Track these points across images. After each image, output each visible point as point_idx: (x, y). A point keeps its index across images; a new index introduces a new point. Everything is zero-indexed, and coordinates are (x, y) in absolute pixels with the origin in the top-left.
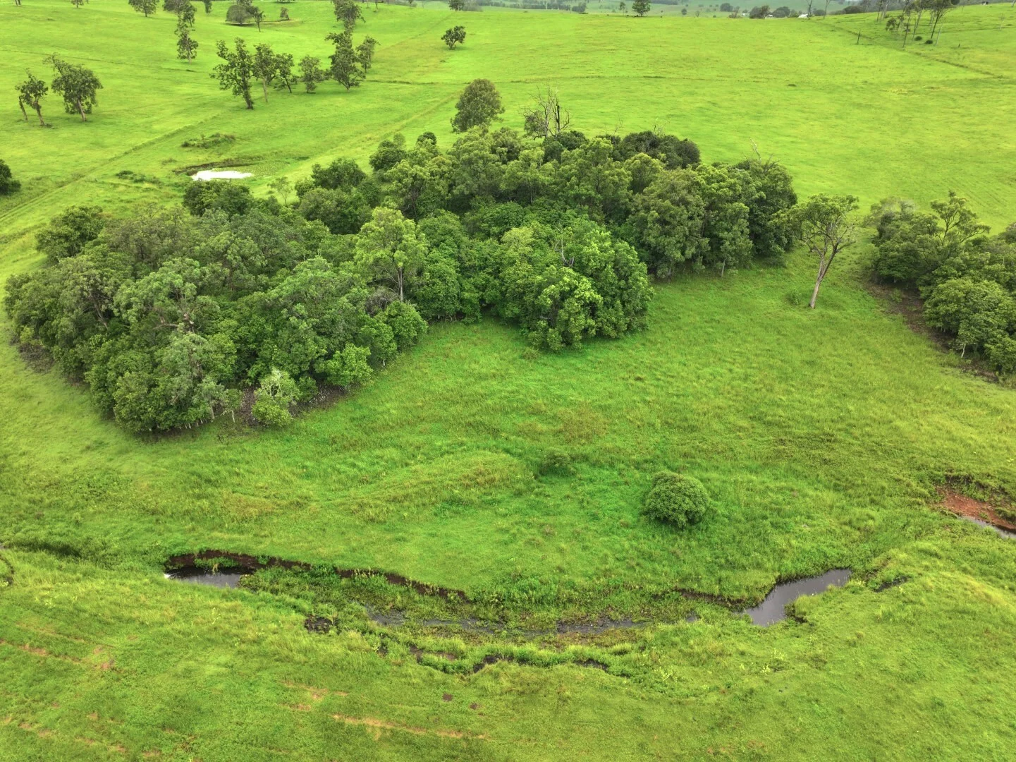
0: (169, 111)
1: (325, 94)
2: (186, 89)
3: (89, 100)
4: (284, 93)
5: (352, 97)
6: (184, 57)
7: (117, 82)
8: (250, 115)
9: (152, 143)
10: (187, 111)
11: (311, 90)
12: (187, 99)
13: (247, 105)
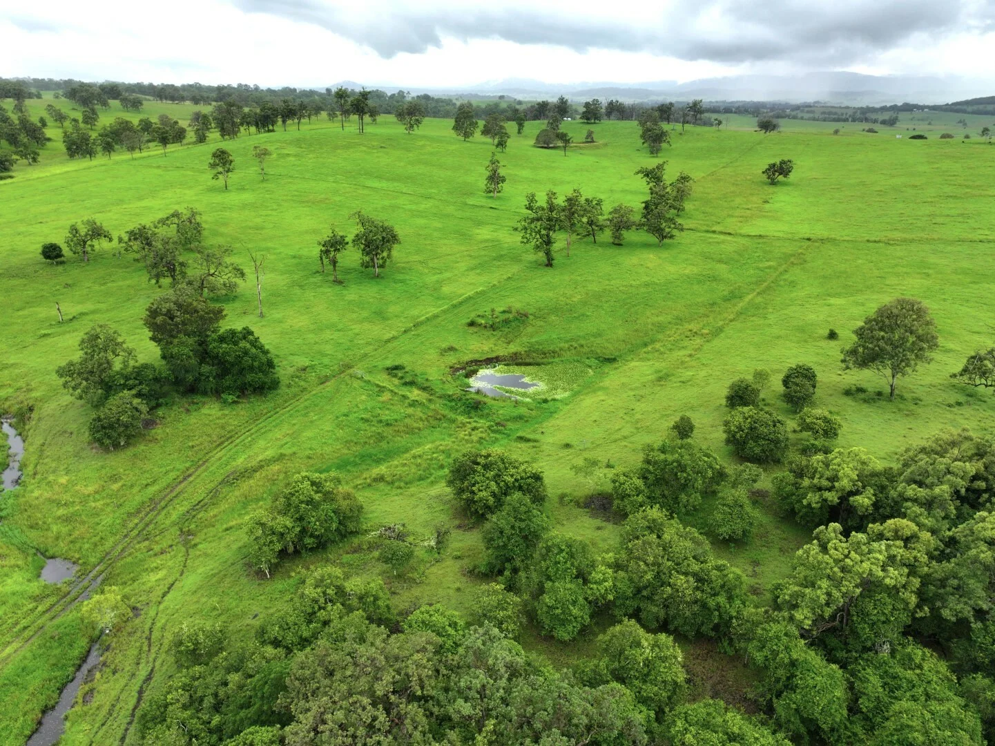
0: (463, 266)
1: (633, 246)
2: (484, 233)
3: (385, 254)
4: (587, 243)
5: (665, 254)
6: (490, 192)
7: (421, 221)
8: (549, 276)
9: (436, 316)
10: (481, 266)
11: (618, 243)
12: (484, 249)
13: (546, 262)
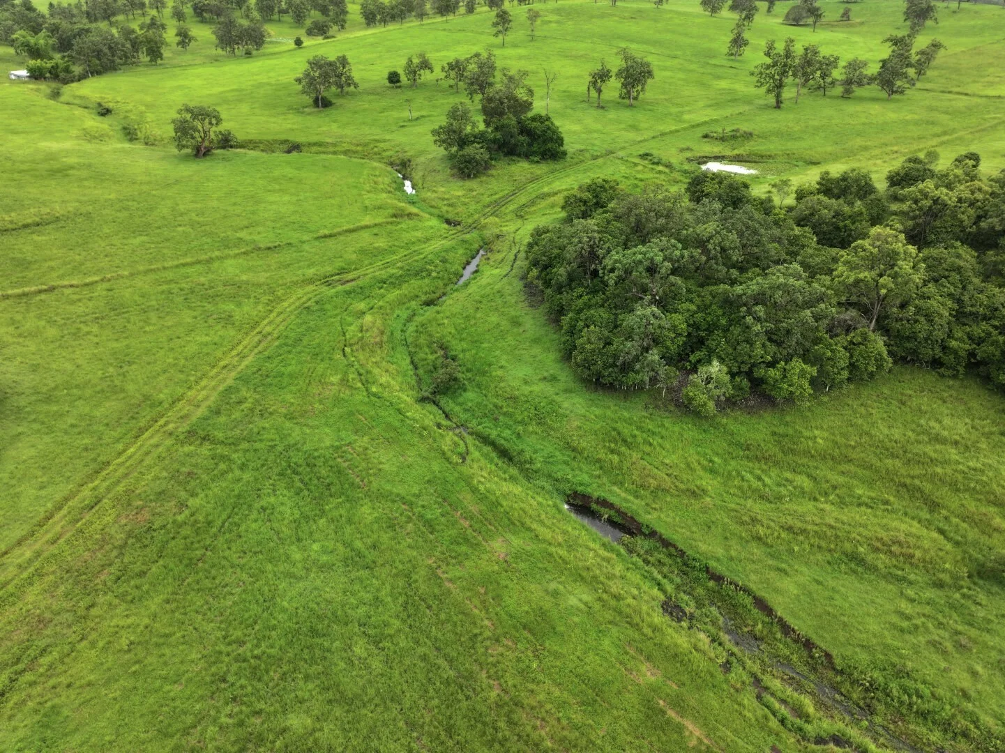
0: (701, 104)
1: (861, 99)
2: (723, 84)
3: (639, 88)
4: (817, 96)
5: (892, 106)
6: (732, 54)
7: (668, 74)
8: (777, 114)
9: (677, 131)
10: (717, 105)
11: (847, 95)
12: (721, 94)
13: (775, 104)
